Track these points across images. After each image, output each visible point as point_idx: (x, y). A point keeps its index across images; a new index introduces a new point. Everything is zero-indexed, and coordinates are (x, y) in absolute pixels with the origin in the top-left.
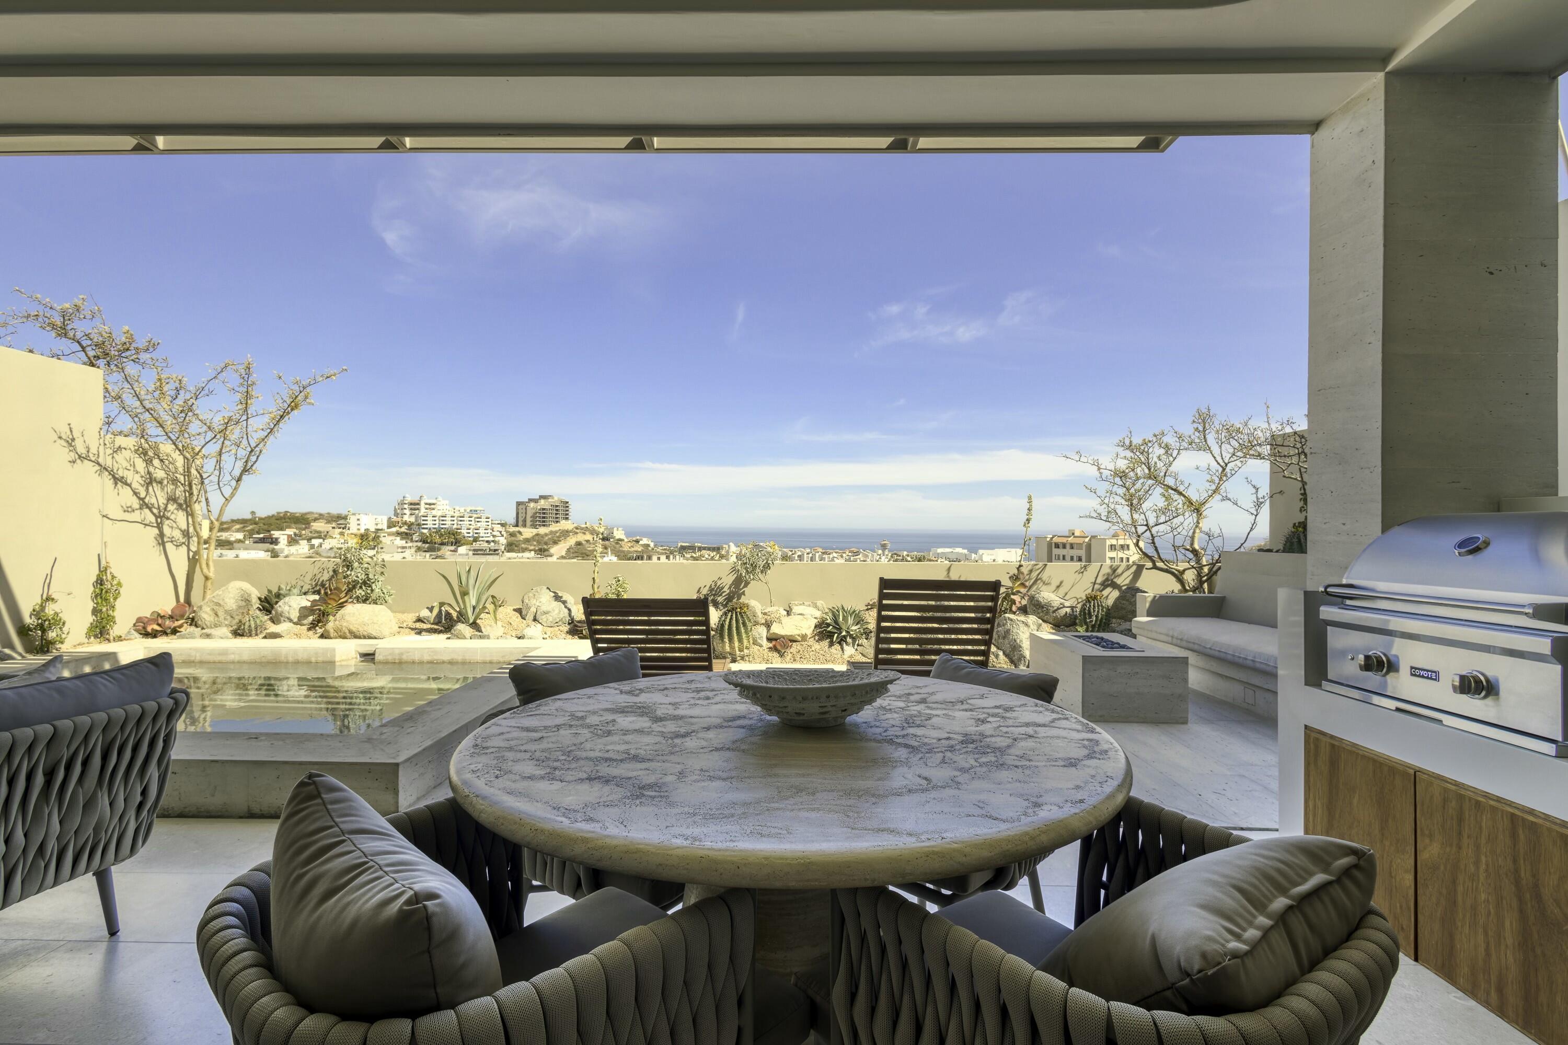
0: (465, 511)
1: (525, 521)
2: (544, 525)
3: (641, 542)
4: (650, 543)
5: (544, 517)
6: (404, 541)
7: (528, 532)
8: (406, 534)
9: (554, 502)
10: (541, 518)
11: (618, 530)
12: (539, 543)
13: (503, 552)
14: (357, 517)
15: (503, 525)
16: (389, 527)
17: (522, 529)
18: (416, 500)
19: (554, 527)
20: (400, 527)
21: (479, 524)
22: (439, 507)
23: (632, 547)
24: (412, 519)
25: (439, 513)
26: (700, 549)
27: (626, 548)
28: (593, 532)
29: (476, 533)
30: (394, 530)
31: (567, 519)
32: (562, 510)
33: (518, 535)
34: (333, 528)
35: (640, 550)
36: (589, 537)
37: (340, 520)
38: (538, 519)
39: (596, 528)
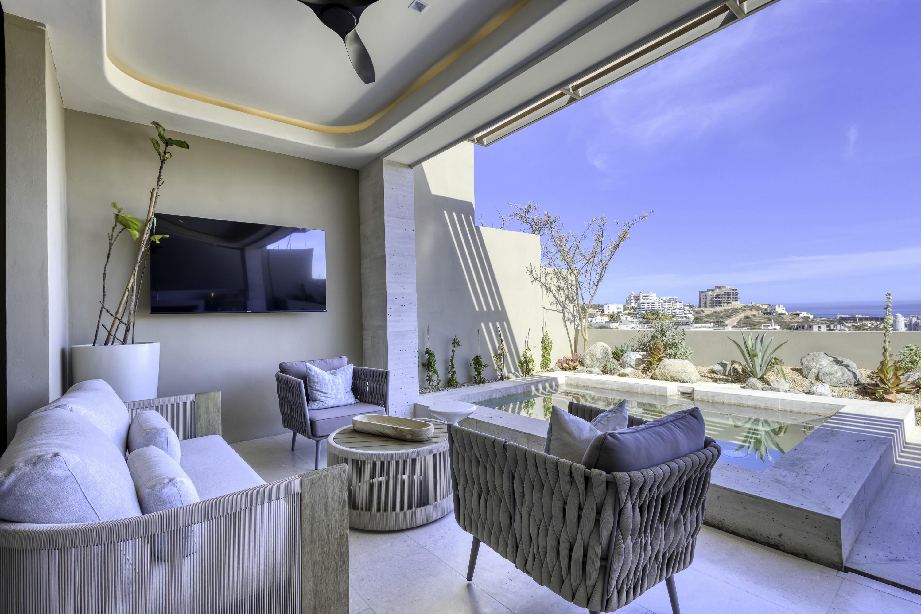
0: (666, 299)
1: (705, 303)
2: (720, 306)
3: (801, 315)
4: (809, 315)
5: (719, 301)
6: (632, 318)
7: (708, 311)
8: (633, 314)
9: (726, 290)
10: (717, 301)
11: (779, 307)
12: (716, 317)
13: (692, 324)
14: (608, 305)
15: (690, 307)
16: (624, 310)
17: (704, 309)
18: (637, 294)
19: (727, 307)
20: (630, 310)
21: (675, 307)
22: (651, 298)
23: (793, 319)
24: (636, 306)
25: (651, 301)
26: (861, 319)
27: (787, 320)
28: (758, 309)
29: (674, 312)
30: (627, 312)
31: (737, 300)
32: (733, 295)
33: (701, 313)
34: (597, 312)
35: (800, 321)
36: (754, 312)
37: (600, 308)
38: (715, 302)
39: (761, 306)
